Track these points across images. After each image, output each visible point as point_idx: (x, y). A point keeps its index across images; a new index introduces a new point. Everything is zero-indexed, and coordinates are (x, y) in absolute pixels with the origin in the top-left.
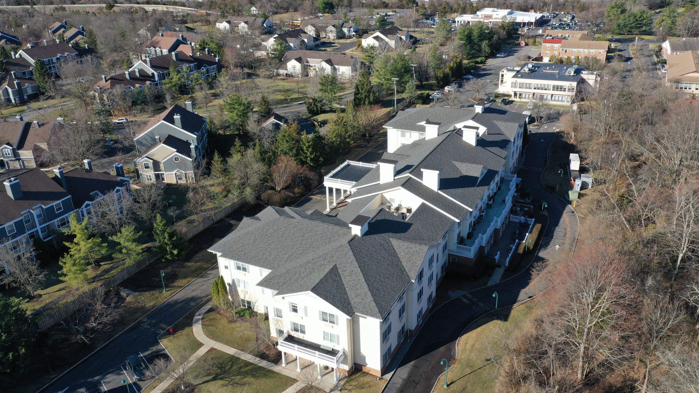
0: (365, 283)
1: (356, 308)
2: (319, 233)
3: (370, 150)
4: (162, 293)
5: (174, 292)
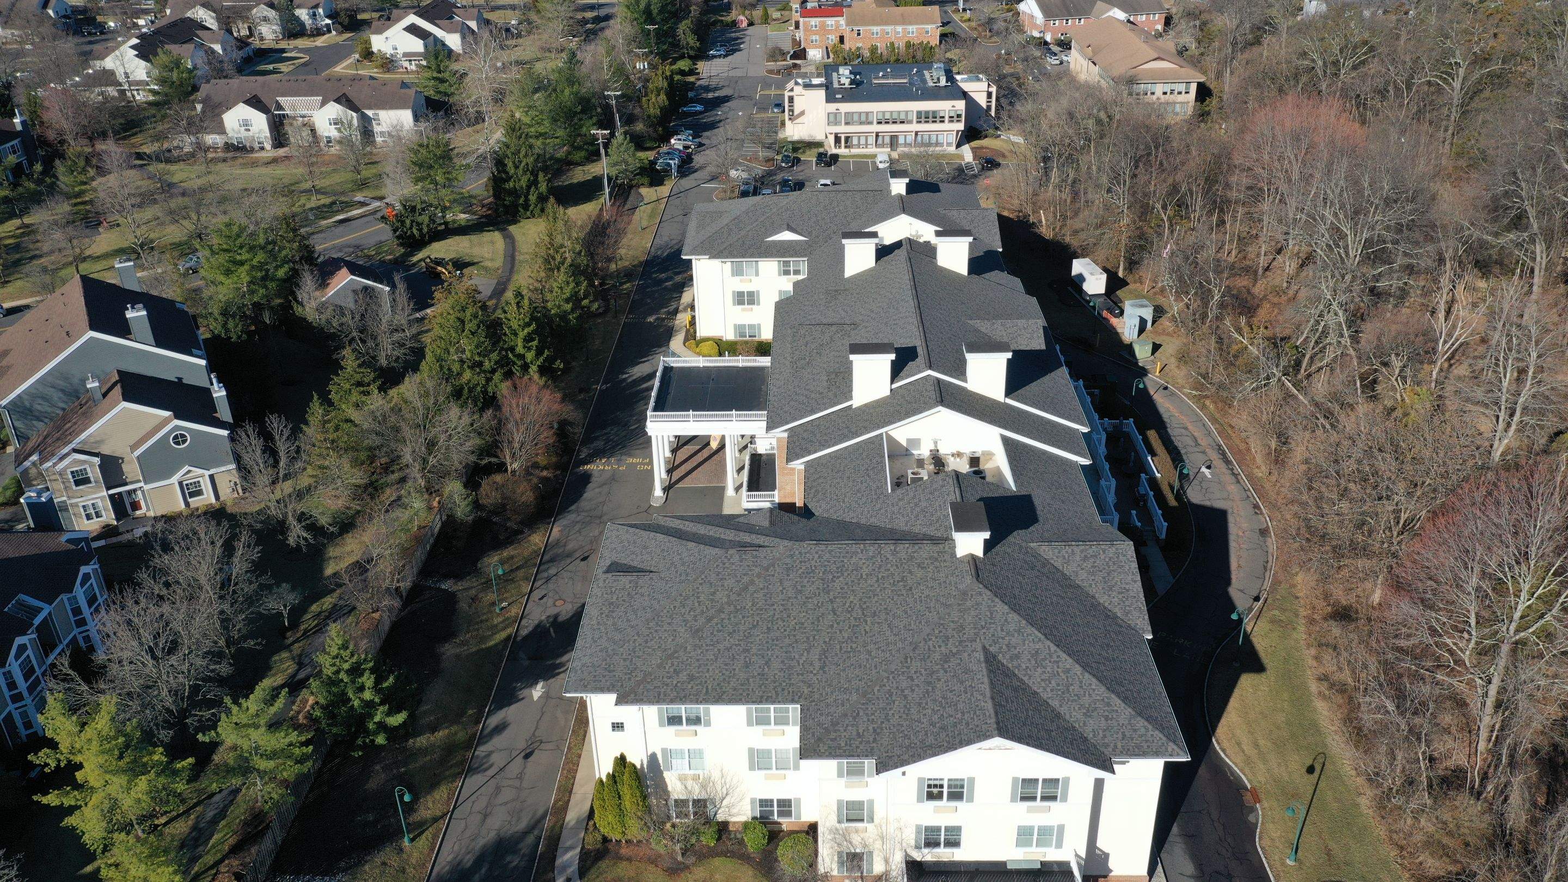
0: (1087, 675)
1: (1107, 746)
2: (865, 571)
3: (623, 319)
4: (401, 850)
5: (435, 837)
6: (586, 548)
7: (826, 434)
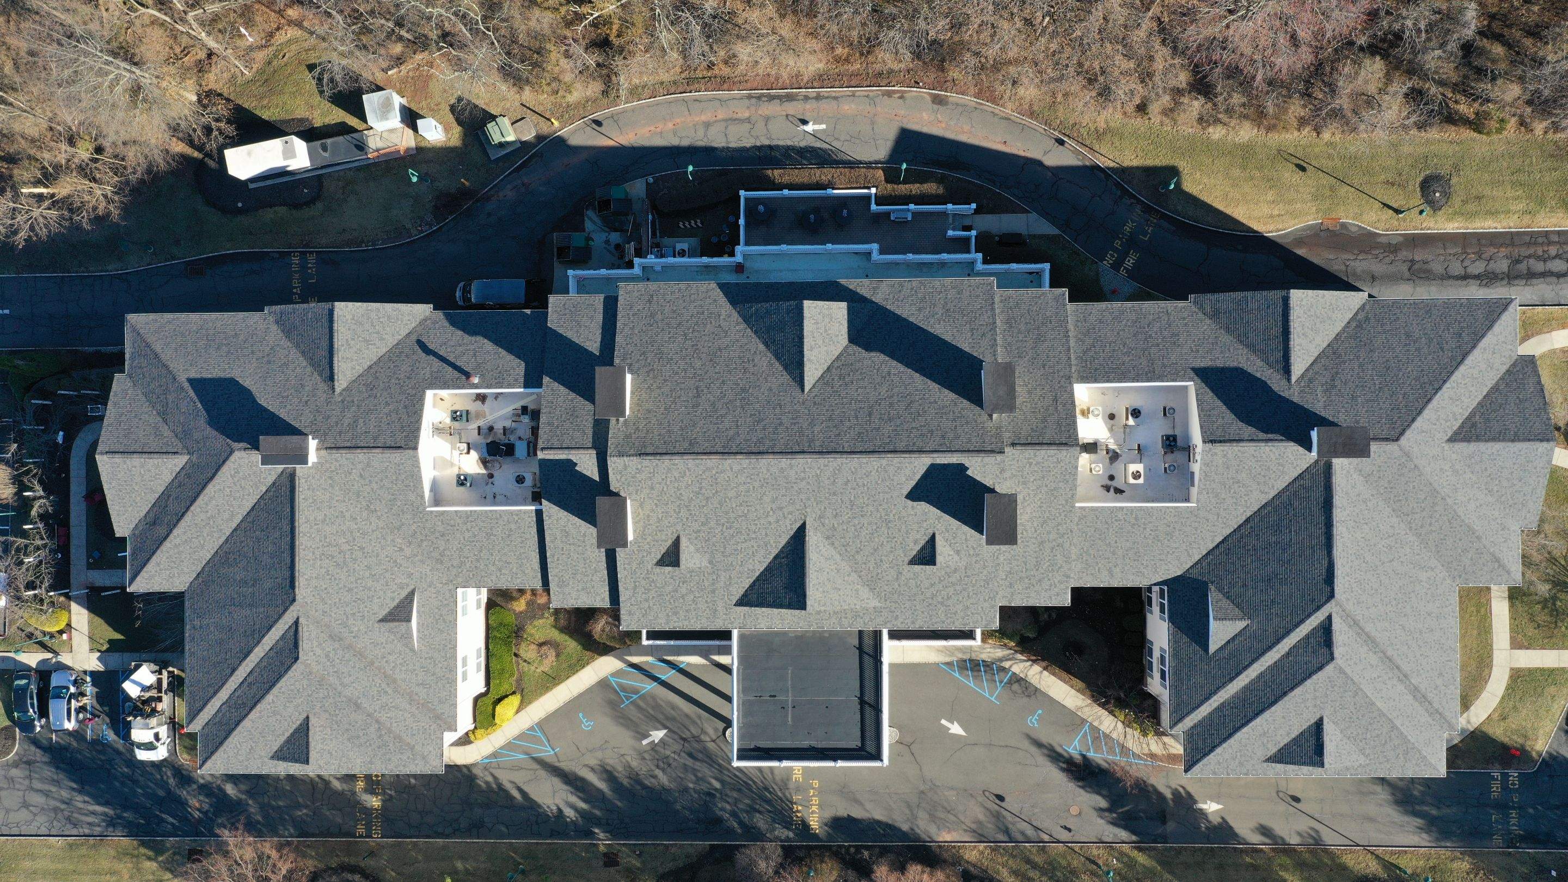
5: (1392, 853)
7: (1038, 565)
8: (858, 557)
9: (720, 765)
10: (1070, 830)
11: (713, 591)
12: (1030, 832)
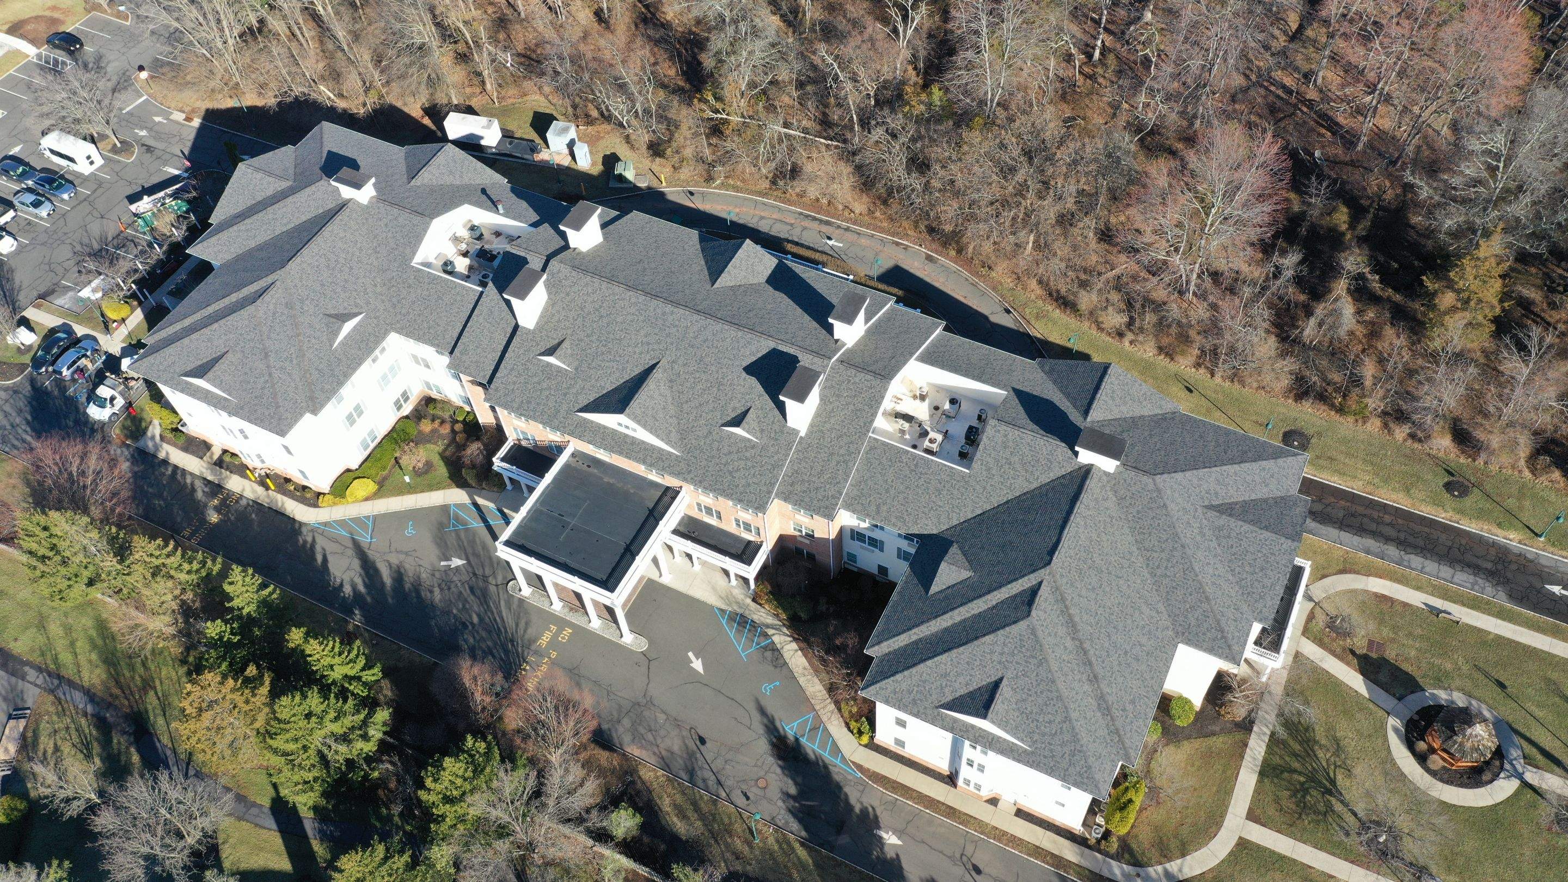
6: (685, 733)
7: (821, 473)
8: (685, 406)
9: (488, 606)
10: (748, 798)
11: (565, 395)
12: (712, 782)
